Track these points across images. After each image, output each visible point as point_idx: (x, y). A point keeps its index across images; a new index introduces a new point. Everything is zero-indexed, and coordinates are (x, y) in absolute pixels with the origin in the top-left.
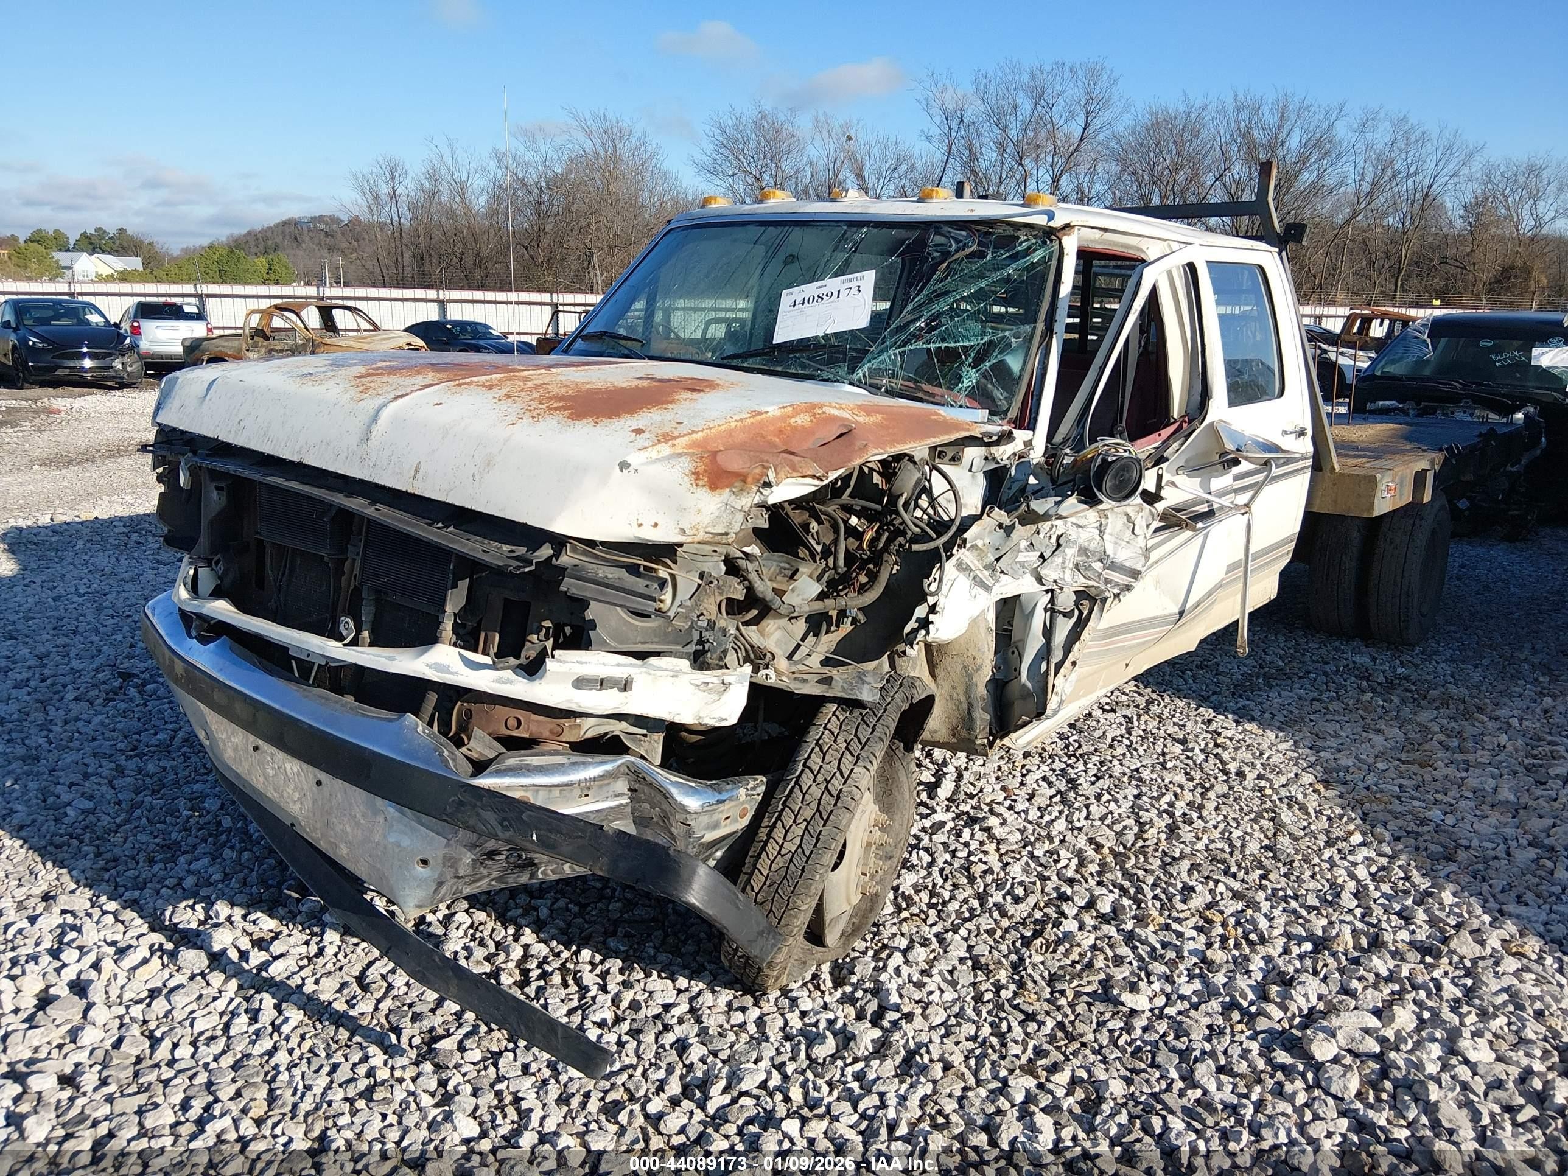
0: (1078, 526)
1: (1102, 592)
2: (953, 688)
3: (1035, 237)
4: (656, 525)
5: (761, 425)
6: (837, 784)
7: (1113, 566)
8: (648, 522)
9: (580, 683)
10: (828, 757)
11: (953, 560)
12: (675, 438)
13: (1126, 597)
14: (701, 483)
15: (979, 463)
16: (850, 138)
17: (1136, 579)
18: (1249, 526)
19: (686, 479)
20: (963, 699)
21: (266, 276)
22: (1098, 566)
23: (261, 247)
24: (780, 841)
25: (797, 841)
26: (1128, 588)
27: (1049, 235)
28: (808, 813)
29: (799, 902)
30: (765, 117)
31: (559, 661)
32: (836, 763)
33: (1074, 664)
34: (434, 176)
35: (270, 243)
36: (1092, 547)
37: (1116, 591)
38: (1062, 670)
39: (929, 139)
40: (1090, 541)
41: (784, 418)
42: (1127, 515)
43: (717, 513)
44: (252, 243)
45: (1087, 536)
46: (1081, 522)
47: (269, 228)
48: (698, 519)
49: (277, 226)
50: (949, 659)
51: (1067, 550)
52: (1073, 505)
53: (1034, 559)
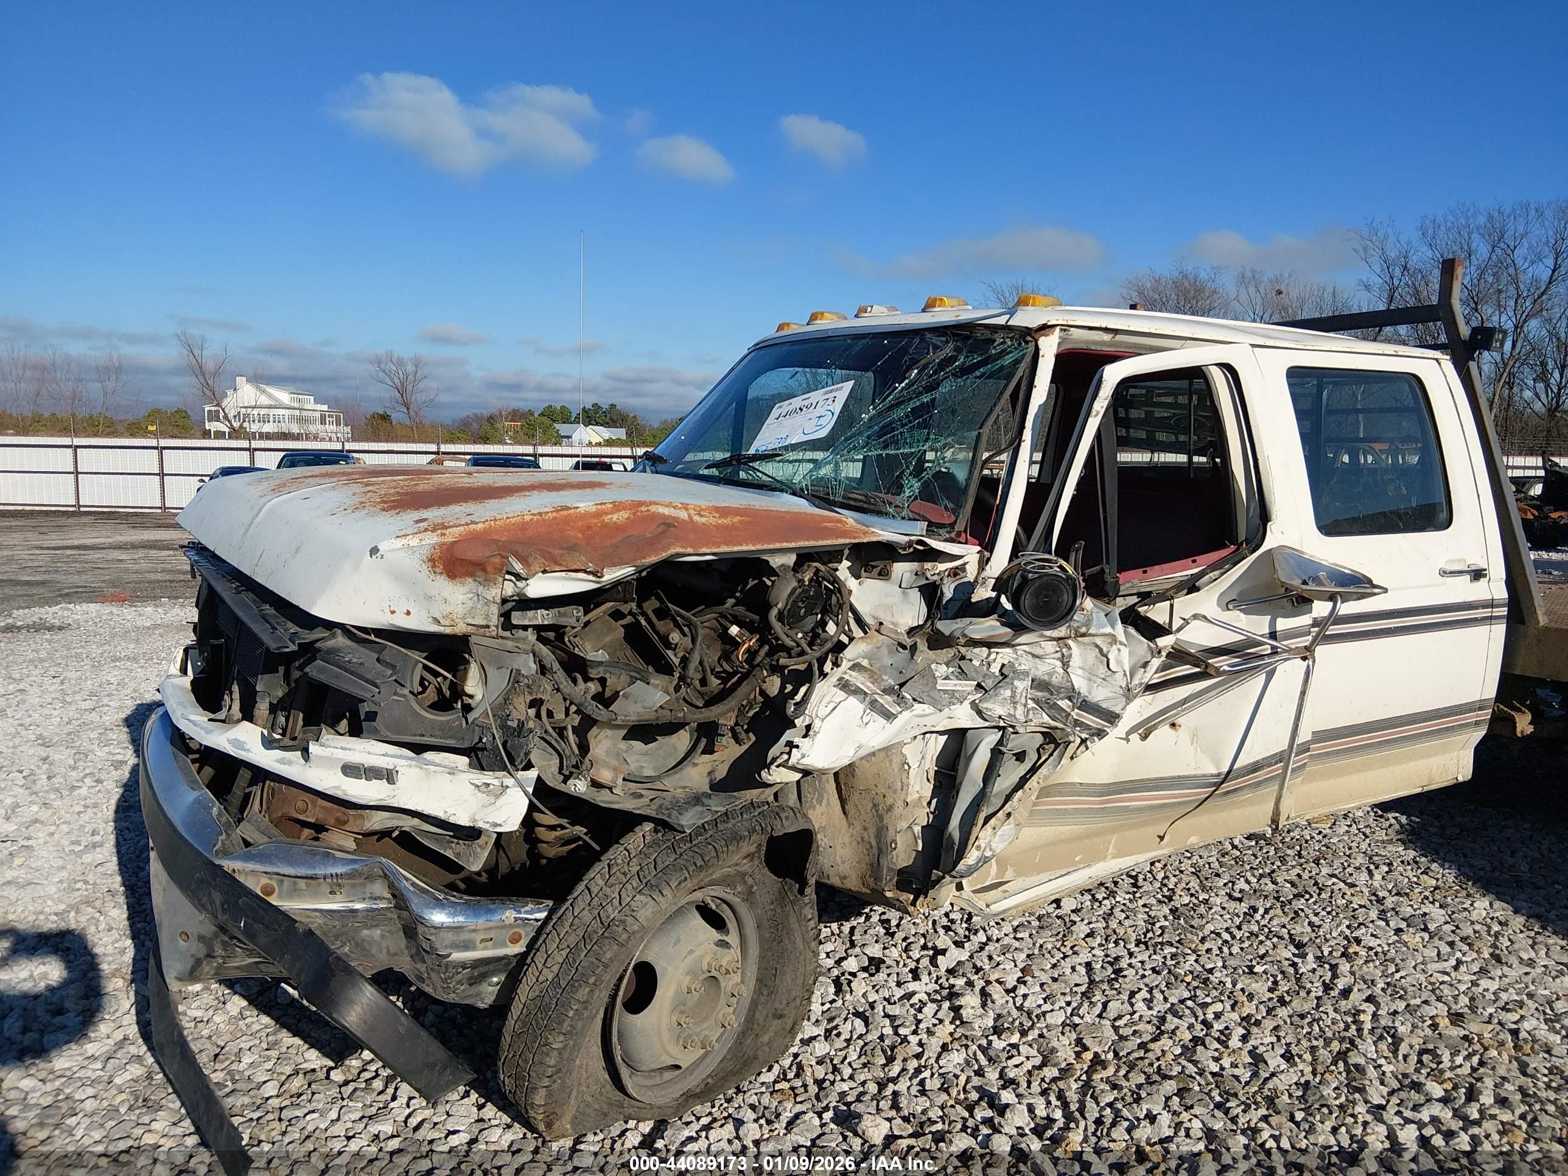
0: (1034, 656)
1: (1068, 735)
2: (865, 829)
3: (1012, 339)
4: (408, 613)
5: (568, 520)
6: (612, 912)
7: (1086, 706)
8: (401, 610)
9: (350, 770)
10: (612, 880)
11: (833, 679)
12: (447, 528)
13: (1097, 745)
14: (438, 570)
15: (908, 578)
16: (1280, 293)
17: (1112, 722)
18: (1308, 674)
19: (424, 566)
20: (874, 843)
22: (1064, 704)
24: (540, 966)
25: (556, 969)
26: (1100, 734)
27: (1029, 335)
28: (572, 940)
29: (551, 1039)
30: (1185, 277)
31: (323, 745)
32: (617, 888)
33: (1009, 815)
36: (1055, 680)
37: (1084, 736)
38: (993, 821)
39: (1367, 288)
40: (1050, 674)
41: (598, 514)
42: (1097, 646)
43: (470, 604)
45: (1049, 667)
46: (1037, 651)
48: (448, 609)
50: (856, 794)
51: (1016, 683)
52: (992, 628)
53: (969, 689)
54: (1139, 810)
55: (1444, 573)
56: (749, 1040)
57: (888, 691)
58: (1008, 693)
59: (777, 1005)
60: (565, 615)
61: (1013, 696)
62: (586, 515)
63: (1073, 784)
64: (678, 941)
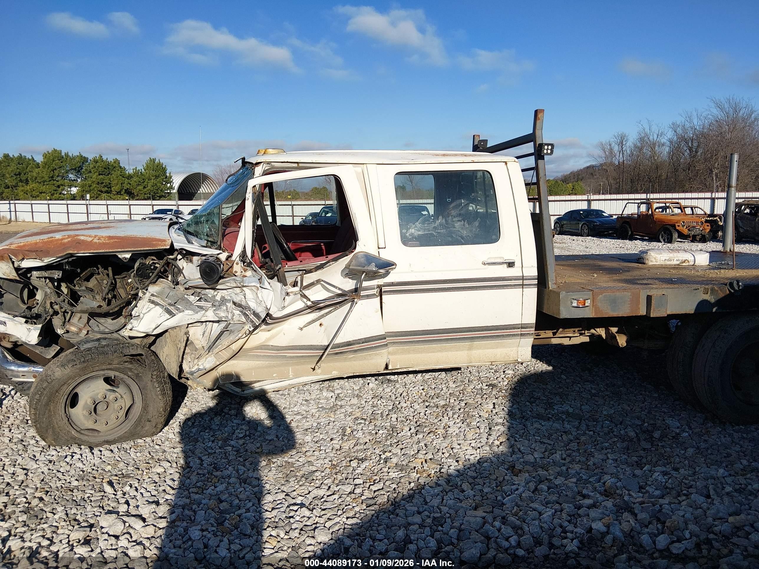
0: (235, 294)
7: (255, 314)
11: (146, 299)
15: (196, 263)
21: (571, 192)
22: (248, 313)
23: (576, 179)
34: (641, 139)
35: (580, 177)
36: (243, 303)
40: (240, 301)
42: (254, 291)
44: (572, 177)
45: (240, 298)
46: (234, 292)
47: (581, 170)
49: (584, 169)
51: (227, 304)
52: (199, 282)
53: (209, 306)
54: (291, 357)
55: (484, 264)
56: (139, 428)
57: (170, 305)
58: (225, 308)
59: (149, 417)
60: (53, 274)
61: (227, 309)
62: (58, 240)
63: (269, 345)
64: (90, 387)
